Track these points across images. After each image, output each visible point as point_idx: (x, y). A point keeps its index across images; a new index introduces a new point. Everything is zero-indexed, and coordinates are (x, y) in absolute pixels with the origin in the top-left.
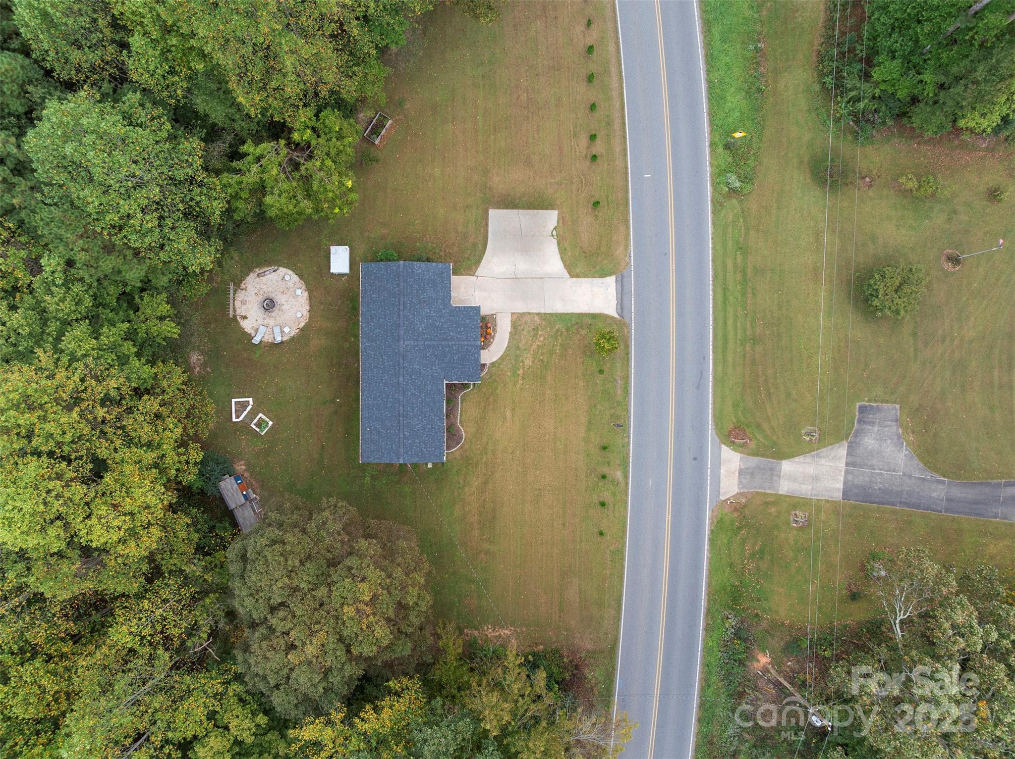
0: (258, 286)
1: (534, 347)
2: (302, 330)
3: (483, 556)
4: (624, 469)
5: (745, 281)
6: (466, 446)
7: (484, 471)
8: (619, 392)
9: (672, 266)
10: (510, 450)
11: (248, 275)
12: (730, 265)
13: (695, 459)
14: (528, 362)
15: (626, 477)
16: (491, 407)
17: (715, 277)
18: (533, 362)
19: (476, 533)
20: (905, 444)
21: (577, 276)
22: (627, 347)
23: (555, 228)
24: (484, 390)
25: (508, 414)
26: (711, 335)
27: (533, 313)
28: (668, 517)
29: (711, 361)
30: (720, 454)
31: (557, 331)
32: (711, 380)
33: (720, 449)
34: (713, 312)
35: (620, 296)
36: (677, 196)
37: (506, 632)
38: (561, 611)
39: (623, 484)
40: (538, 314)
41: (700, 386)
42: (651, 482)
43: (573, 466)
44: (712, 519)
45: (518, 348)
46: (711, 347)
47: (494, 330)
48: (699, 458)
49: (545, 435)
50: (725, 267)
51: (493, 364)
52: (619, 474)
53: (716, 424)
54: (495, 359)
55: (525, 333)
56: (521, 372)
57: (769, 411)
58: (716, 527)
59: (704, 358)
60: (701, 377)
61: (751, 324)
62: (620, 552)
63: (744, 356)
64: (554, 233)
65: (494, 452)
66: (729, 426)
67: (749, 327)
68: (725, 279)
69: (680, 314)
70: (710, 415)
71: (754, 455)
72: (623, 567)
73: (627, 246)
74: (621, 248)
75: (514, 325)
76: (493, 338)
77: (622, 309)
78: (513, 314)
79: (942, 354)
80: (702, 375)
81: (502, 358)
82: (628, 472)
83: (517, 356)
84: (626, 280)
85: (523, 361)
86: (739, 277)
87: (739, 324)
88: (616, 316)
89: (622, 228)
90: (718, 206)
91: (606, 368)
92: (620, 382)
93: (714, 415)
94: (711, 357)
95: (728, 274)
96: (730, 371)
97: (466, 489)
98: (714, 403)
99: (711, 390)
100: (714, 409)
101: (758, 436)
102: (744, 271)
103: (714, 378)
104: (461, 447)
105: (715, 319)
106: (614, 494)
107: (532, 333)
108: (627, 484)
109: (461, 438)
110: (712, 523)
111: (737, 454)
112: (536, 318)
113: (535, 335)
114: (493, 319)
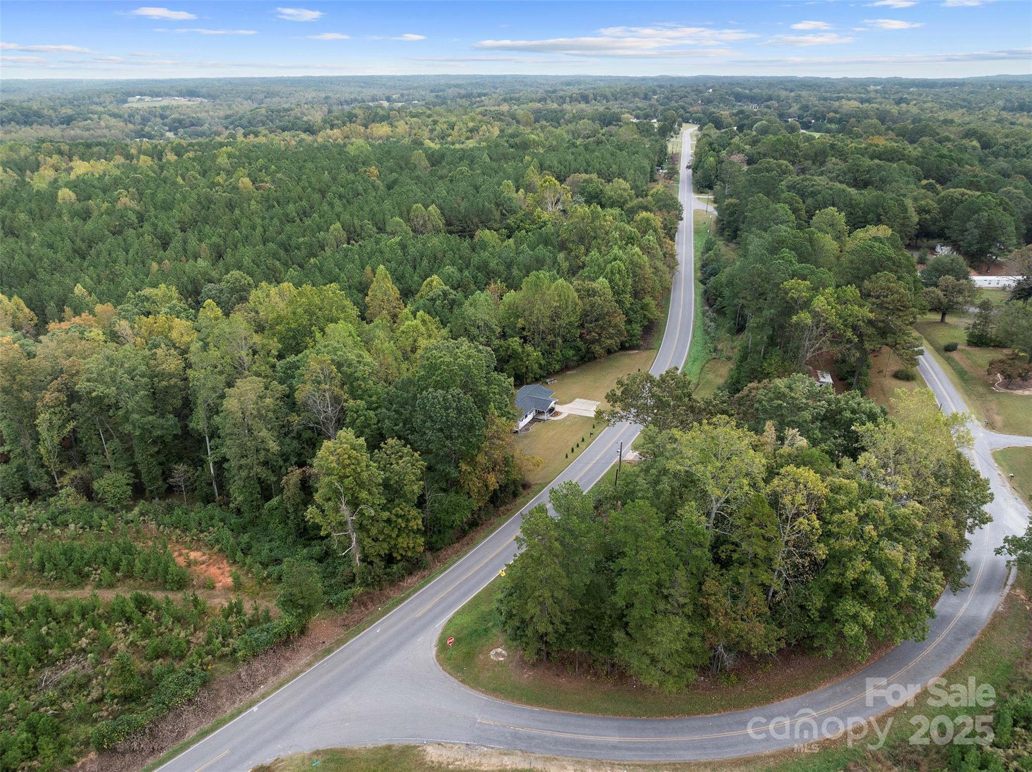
1: (572, 420)
15: (587, 448)
16: (544, 431)
18: (569, 423)
24: (545, 426)
31: (584, 419)
45: (565, 422)
47: (559, 416)
51: (552, 422)
52: (584, 447)
54: (554, 421)
55: (571, 417)
65: (536, 442)
75: (567, 417)
76: (557, 417)
78: (570, 413)
81: (557, 422)
83: (563, 423)
91: (596, 427)
104: (527, 433)
106: (579, 450)
112: (578, 416)
113: (575, 419)
114: (561, 413)
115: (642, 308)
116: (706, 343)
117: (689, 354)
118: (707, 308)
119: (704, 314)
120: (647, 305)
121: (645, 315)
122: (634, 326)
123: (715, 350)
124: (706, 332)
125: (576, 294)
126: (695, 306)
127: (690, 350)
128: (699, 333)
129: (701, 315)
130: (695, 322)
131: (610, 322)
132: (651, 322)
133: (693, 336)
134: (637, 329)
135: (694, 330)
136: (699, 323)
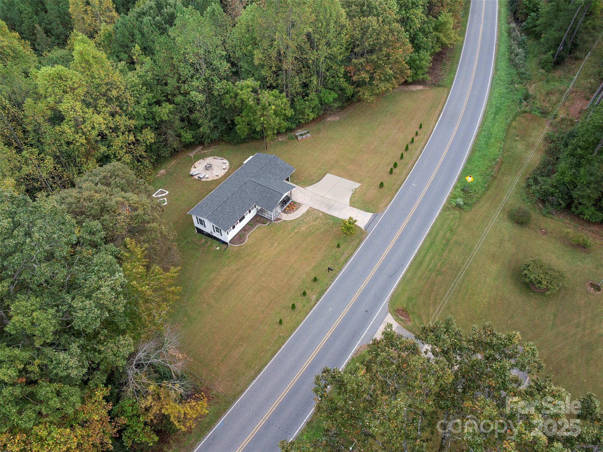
0: (210, 161)
1: (311, 224)
2: (213, 180)
3: (205, 305)
4: (319, 295)
5: (447, 244)
6: (243, 248)
7: (242, 264)
8: (342, 259)
9: (407, 220)
10: (263, 261)
11: (210, 157)
12: (441, 233)
13: (367, 311)
14: (303, 229)
15: (317, 300)
16: (269, 237)
17: (429, 234)
18: (306, 229)
19: (212, 291)
20: (528, 379)
21: (354, 207)
22: (360, 242)
23: (356, 189)
24: (272, 229)
25: (276, 245)
26: (413, 257)
27: (321, 211)
28: (329, 334)
29: (406, 268)
30: (385, 317)
31: (328, 223)
32: (401, 277)
33: (386, 315)
34: (420, 248)
35: (371, 221)
36: (426, 196)
37: (180, 356)
38: (222, 360)
39: (313, 303)
40: (323, 212)
41: (392, 276)
42: (330, 309)
43: (291, 284)
44: (357, 351)
45: (303, 221)
46: (409, 262)
47: (297, 209)
48: (369, 313)
49: (287, 262)
50: (437, 234)
51: (285, 221)
52: (314, 297)
53: (391, 300)
54: (287, 219)
55: (311, 217)
56: (296, 231)
57: (431, 311)
58: (357, 358)
59: (402, 265)
60: (395, 273)
61: (441, 265)
62: (285, 339)
63: (429, 278)
64: (354, 190)
65: (254, 258)
66: (399, 306)
67: (439, 265)
68: (435, 238)
69: (400, 240)
70: (390, 294)
71: (407, 329)
72: (280, 348)
73: (387, 205)
74: (384, 205)
75: (308, 212)
76: (294, 211)
77: (368, 226)
78: (311, 207)
79: (574, 334)
80: (396, 272)
81: (292, 221)
82: (320, 298)
83: (300, 224)
84: (377, 217)
85: (301, 227)
86: (444, 242)
87: (433, 262)
88: (363, 228)
89: (389, 198)
90: (446, 209)
91: (342, 247)
92: (345, 255)
93: (393, 295)
94: (407, 267)
95: (438, 237)
96: (415, 280)
97: (226, 268)
98: (396, 289)
99: (397, 282)
100: (395, 292)
101: (416, 321)
102: (448, 241)
103: (404, 277)
104: (240, 247)
105: (419, 251)
106: (304, 306)
107: (314, 218)
108: (316, 304)
109: (243, 242)
110: (356, 354)
111: (396, 323)
112: (321, 214)
113: (315, 220)
114: (299, 205)
115: (436, 29)
116: (512, 82)
117: (489, 100)
118: (513, 25)
119: (509, 32)
120: (444, 24)
121: (438, 38)
122: (422, 53)
123: (526, 98)
124: (512, 63)
125: (343, 11)
126: (499, 21)
127: (491, 93)
128: (504, 64)
129: (506, 34)
130: (498, 45)
131: (388, 56)
132: (444, 46)
133: (496, 69)
134: (426, 57)
135: (497, 59)
136: (503, 48)
